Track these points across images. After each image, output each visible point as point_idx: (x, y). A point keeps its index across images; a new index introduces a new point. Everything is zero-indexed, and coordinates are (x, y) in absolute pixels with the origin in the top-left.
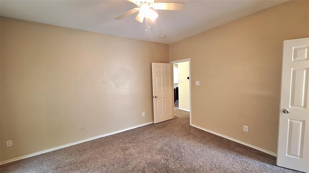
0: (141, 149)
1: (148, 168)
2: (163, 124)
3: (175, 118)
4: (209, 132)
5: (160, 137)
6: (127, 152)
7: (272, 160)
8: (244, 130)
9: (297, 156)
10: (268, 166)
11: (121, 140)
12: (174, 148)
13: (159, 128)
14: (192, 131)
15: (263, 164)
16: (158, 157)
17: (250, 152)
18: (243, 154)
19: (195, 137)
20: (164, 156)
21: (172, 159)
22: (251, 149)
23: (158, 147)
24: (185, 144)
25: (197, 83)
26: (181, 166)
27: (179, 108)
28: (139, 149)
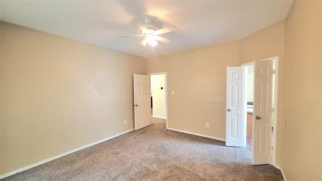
0: (131, 151)
1: (144, 163)
2: (144, 130)
3: (152, 125)
4: (182, 132)
5: (145, 140)
6: (119, 155)
7: (223, 143)
8: (207, 127)
9: (235, 137)
10: (222, 147)
11: (108, 147)
12: (159, 146)
13: (141, 134)
14: (169, 133)
15: (219, 146)
16: (149, 154)
17: (211, 141)
18: (206, 143)
19: (173, 136)
20: (153, 153)
21: (161, 153)
22: (211, 139)
23: (146, 148)
24: (167, 143)
25: (173, 93)
26: (169, 157)
27: (153, 116)
28: (130, 151)
